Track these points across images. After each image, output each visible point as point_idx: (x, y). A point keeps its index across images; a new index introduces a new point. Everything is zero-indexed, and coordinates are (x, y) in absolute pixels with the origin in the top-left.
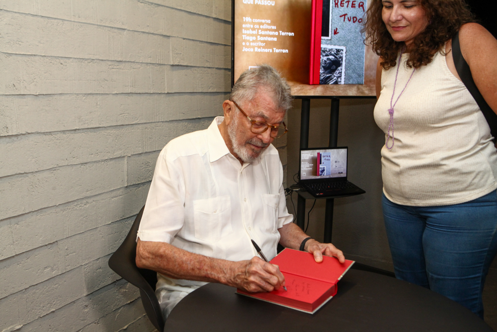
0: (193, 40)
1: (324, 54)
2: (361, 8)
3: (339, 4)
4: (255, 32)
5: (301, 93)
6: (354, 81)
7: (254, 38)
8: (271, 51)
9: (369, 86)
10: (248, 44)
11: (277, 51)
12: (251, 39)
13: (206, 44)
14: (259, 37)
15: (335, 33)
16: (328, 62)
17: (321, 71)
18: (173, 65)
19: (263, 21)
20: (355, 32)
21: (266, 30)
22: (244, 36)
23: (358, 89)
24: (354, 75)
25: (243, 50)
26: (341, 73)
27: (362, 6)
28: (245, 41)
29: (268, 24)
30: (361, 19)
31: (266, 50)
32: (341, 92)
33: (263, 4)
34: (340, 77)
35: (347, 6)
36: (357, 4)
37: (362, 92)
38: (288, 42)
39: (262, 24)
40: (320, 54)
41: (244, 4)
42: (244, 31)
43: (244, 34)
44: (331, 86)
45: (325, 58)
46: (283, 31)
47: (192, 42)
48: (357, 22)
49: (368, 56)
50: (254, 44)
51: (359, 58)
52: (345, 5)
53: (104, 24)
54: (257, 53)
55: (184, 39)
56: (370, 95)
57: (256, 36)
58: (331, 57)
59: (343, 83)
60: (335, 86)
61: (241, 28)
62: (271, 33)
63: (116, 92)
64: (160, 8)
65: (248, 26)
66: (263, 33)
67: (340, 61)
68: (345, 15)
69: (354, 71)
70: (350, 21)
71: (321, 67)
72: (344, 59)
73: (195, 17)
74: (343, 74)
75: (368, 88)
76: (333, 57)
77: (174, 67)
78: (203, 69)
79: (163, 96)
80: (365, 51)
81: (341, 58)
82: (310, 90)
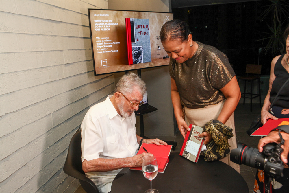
0: (73, 50)
1: (134, 50)
2: (147, 28)
3: (138, 27)
4: (102, 44)
5: (125, 69)
6: (147, 61)
7: (102, 47)
8: (110, 52)
9: (154, 62)
10: (99, 50)
11: (113, 51)
12: (101, 47)
13: (78, 51)
14: (104, 46)
15: (137, 40)
16: (136, 53)
17: (133, 58)
18: (66, 64)
19: (105, 38)
20: (146, 39)
21: (107, 42)
22: (97, 46)
23: (149, 64)
24: (147, 58)
25: (98, 53)
26: (141, 58)
27: (147, 27)
28: (98, 48)
29: (108, 39)
30: (148, 33)
31: (108, 52)
32: (142, 66)
33: (104, 30)
34: (141, 60)
35: (141, 28)
36: (145, 27)
37: (151, 65)
38: (117, 47)
39: (105, 39)
40: (132, 50)
41: (96, 31)
42: (97, 44)
43: (97, 45)
44: (138, 64)
45: (134, 52)
46: (115, 42)
47: (72, 51)
48: (146, 34)
49: (152, 49)
50: (103, 49)
51: (148, 51)
52: (140, 27)
53: (33, 51)
54: (104, 53)
55: (69, 50)
56: (155, 66)
57: (103, 45)
58: (137, 51)
59: (143, 62)
60: (140, 64)
61: (96, 42)
62: (110, 43)
63: (43, 83)
64: (57, 37)
65: (99, 41)
66: (106, 44)
67: (140, 53)
68: (141, 32)
69: (147, 57)
70: (143, 34)
71: (133, 56)
72: (142, 51)
73: (72, 38)
74: (142, 58)
75: (153, 63)
76: (138, 51)
77: (66, 65)
78: (78, 63)
79: (63, 80)
80: (150, 47)
81: (141, 51)
82: (129, 67)
